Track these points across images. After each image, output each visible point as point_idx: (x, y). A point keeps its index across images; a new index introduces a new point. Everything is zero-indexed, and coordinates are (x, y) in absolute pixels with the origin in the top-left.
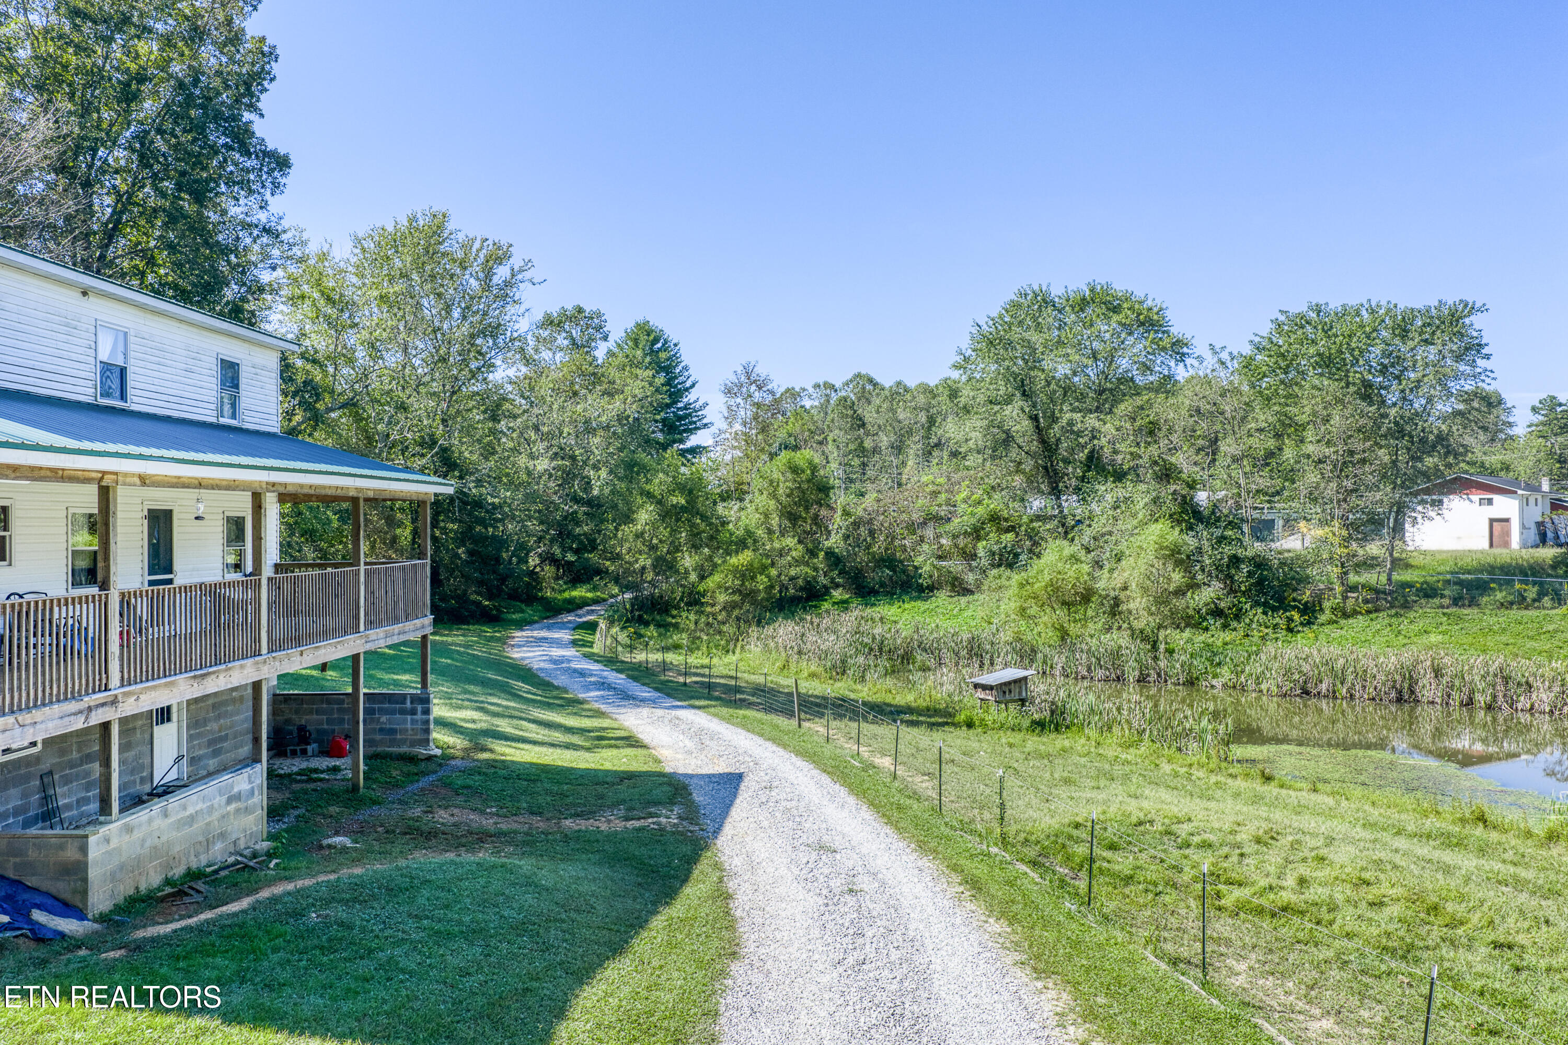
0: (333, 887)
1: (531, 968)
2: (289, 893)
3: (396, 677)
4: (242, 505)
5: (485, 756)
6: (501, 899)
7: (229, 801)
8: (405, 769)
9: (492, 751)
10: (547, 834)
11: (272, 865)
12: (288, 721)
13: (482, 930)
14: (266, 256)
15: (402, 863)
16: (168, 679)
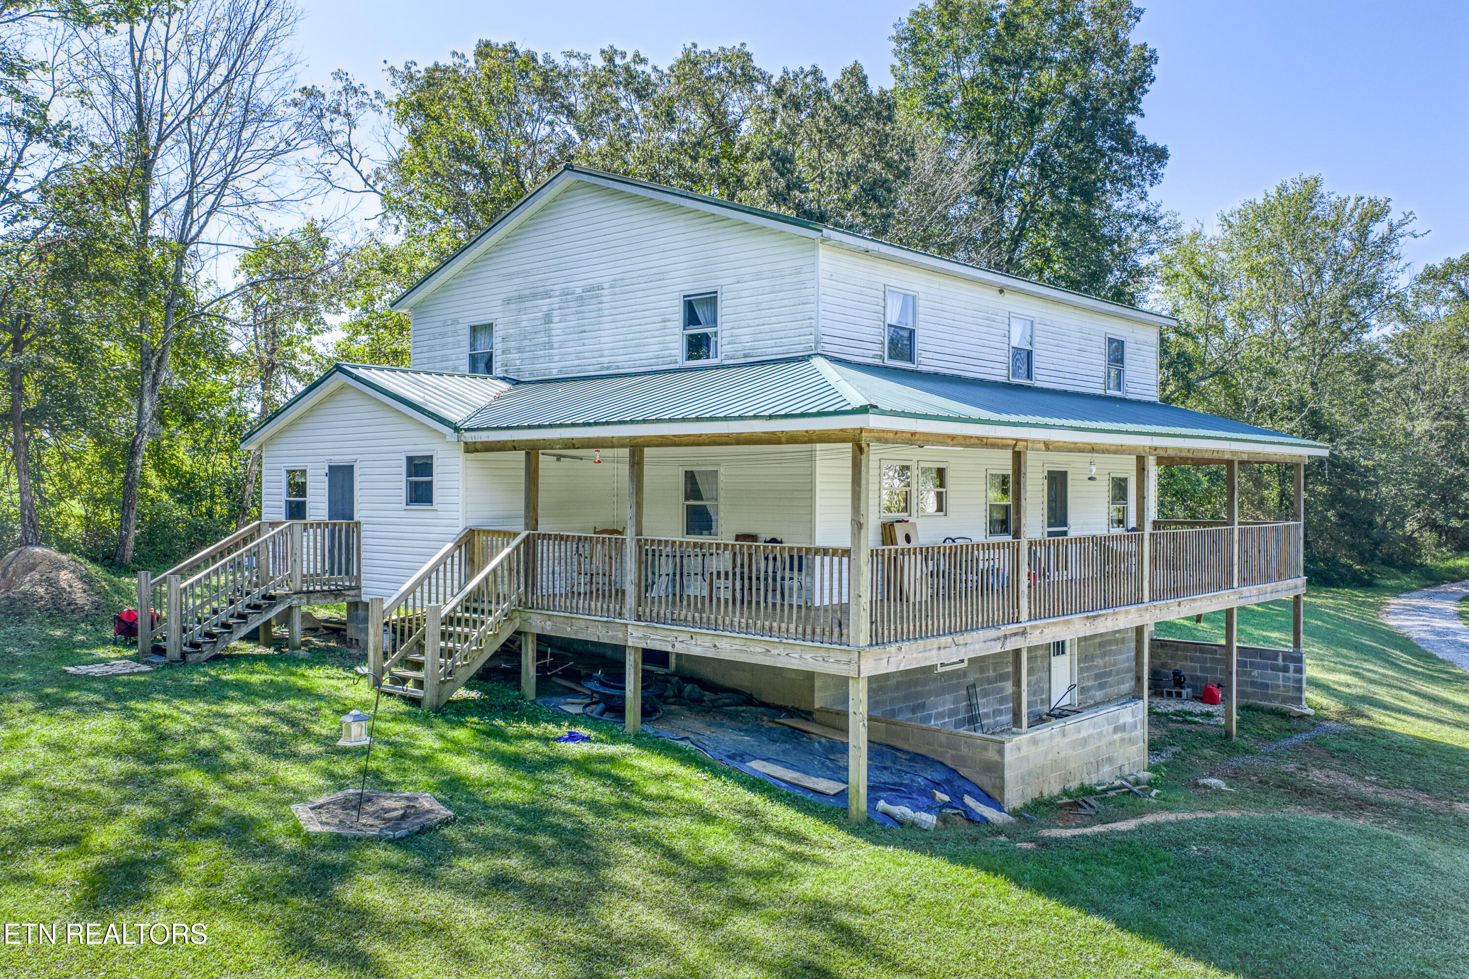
0: (1212, 825)
1: (1427, 952)
2: (1170, 823)
3: (1265, 634)
4: (1127, 468)
5: (1362, 722)
6: (1387, 872)
7: (1116, 730)
8: (1277, 724)
9: (1369, 718)
10: (1437, 814)
11: (1153, 794)
12: (1164, 665)
13: (1366, 899)
14: (1144, 242)
15: (1279, 815)
16: (1066, 618)
